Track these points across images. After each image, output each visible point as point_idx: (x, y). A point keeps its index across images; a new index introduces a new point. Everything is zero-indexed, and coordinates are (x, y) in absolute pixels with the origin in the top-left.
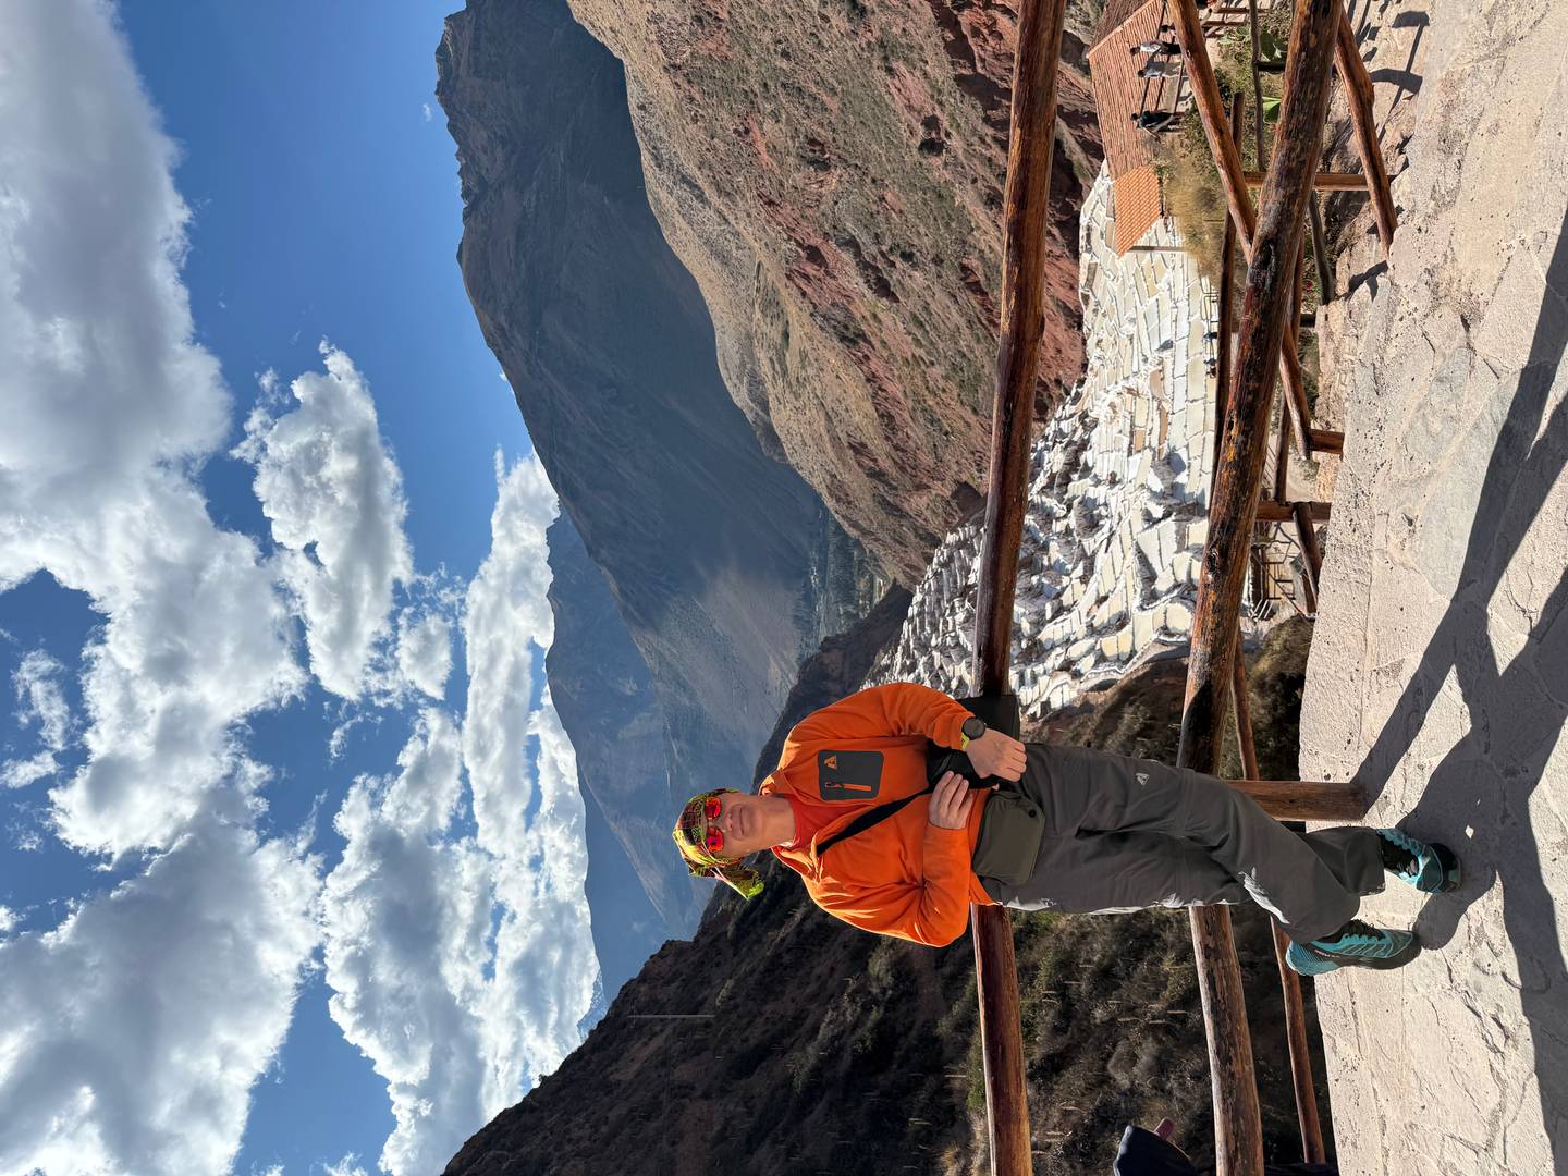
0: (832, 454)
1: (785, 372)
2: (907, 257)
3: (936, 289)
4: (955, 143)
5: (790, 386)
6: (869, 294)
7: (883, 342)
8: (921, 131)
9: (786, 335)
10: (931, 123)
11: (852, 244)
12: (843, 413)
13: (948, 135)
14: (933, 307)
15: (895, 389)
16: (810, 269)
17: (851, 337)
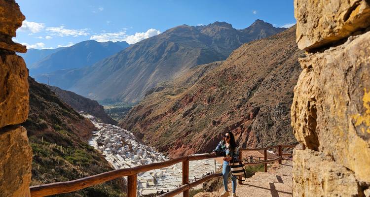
0: (148, 106)
2: (192, 120)
3: (186, 126)
4: (215, 128)
5: (163, 96)
6: (183, 112)
7: (174, 116)
8: (217, 120)
9: (173, 95)
10: (219, 123)
11: (194, 108)
12: (158, 108)
13: (217, 126)
14: (182, 126)
15: (164, 119)
16: (188, 99)
17: (175, 109)
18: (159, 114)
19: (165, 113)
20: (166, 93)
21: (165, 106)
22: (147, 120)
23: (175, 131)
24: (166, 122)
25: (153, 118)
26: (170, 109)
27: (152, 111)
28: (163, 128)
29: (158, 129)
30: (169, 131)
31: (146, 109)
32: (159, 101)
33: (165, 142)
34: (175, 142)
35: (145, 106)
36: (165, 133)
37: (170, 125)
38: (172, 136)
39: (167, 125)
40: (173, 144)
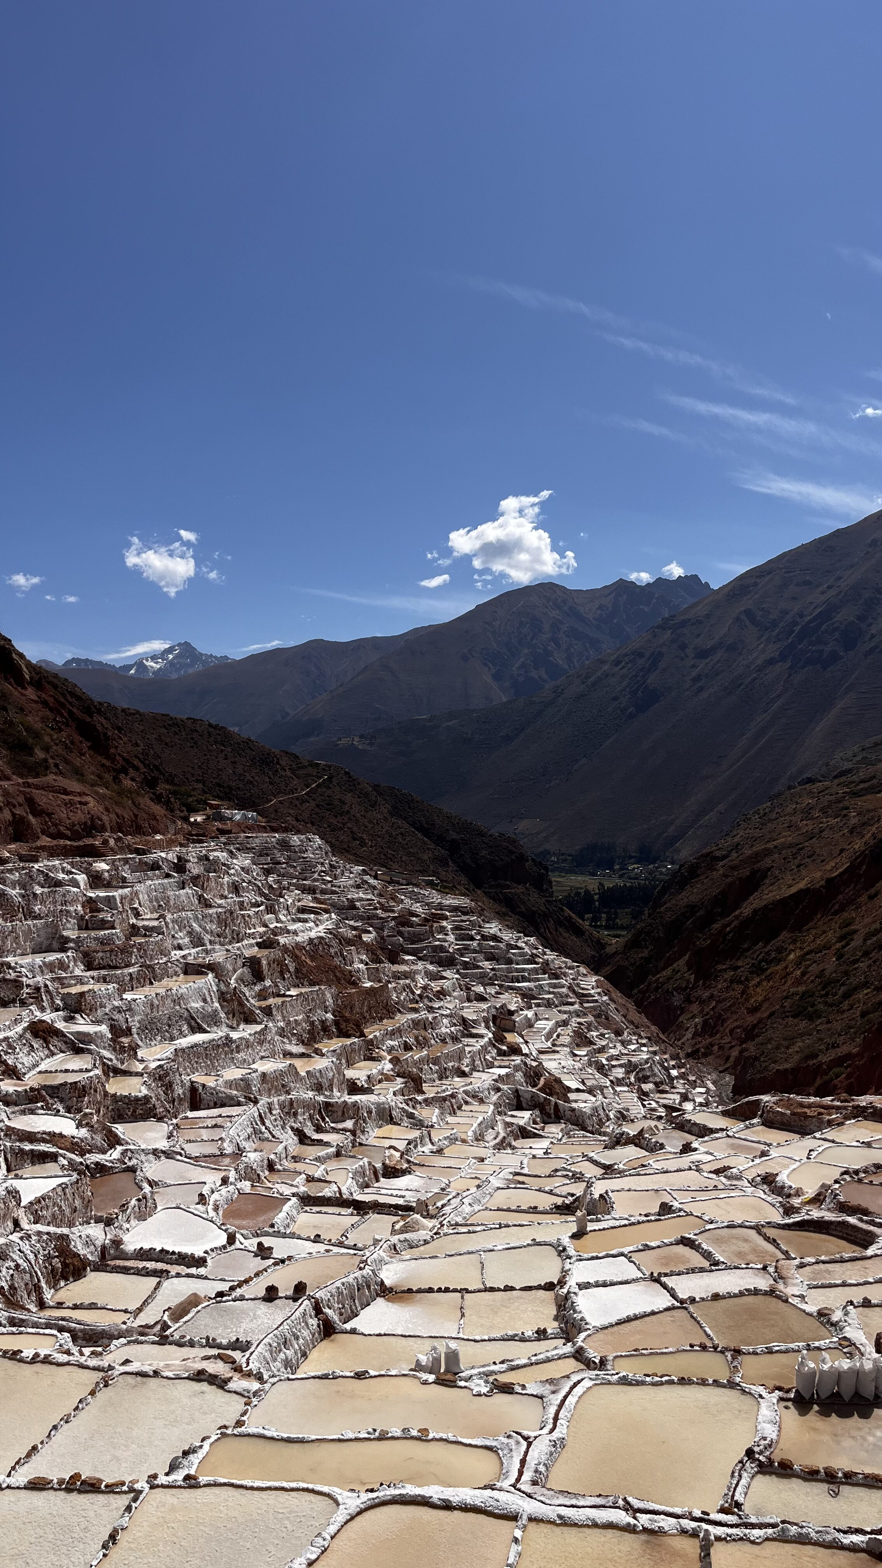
0: (748, 852)
1: (855, 794)
5: (839, 801)
7: (874, 896)
12: (797, 862)
18: (794, 890)
19: (829, 881)
20: (862, 786)
21: (842, 851)
22: (729, 925)
23: (866, 985)
24: (824, 932)
25: (755, 911)
26: (857, 858)
27: (765, 876)
28: (798, 963)
29: (769, 972)
30: (828, 984)
31: (733, 868)
32: (811, 827)
33: (790, 1051)
34: (855, 1051)
35: (734, 855)
36: (804, 993)
37: (844, 947)
38: (844, 1011)
39: (828, 946)
40: (839, 1061)
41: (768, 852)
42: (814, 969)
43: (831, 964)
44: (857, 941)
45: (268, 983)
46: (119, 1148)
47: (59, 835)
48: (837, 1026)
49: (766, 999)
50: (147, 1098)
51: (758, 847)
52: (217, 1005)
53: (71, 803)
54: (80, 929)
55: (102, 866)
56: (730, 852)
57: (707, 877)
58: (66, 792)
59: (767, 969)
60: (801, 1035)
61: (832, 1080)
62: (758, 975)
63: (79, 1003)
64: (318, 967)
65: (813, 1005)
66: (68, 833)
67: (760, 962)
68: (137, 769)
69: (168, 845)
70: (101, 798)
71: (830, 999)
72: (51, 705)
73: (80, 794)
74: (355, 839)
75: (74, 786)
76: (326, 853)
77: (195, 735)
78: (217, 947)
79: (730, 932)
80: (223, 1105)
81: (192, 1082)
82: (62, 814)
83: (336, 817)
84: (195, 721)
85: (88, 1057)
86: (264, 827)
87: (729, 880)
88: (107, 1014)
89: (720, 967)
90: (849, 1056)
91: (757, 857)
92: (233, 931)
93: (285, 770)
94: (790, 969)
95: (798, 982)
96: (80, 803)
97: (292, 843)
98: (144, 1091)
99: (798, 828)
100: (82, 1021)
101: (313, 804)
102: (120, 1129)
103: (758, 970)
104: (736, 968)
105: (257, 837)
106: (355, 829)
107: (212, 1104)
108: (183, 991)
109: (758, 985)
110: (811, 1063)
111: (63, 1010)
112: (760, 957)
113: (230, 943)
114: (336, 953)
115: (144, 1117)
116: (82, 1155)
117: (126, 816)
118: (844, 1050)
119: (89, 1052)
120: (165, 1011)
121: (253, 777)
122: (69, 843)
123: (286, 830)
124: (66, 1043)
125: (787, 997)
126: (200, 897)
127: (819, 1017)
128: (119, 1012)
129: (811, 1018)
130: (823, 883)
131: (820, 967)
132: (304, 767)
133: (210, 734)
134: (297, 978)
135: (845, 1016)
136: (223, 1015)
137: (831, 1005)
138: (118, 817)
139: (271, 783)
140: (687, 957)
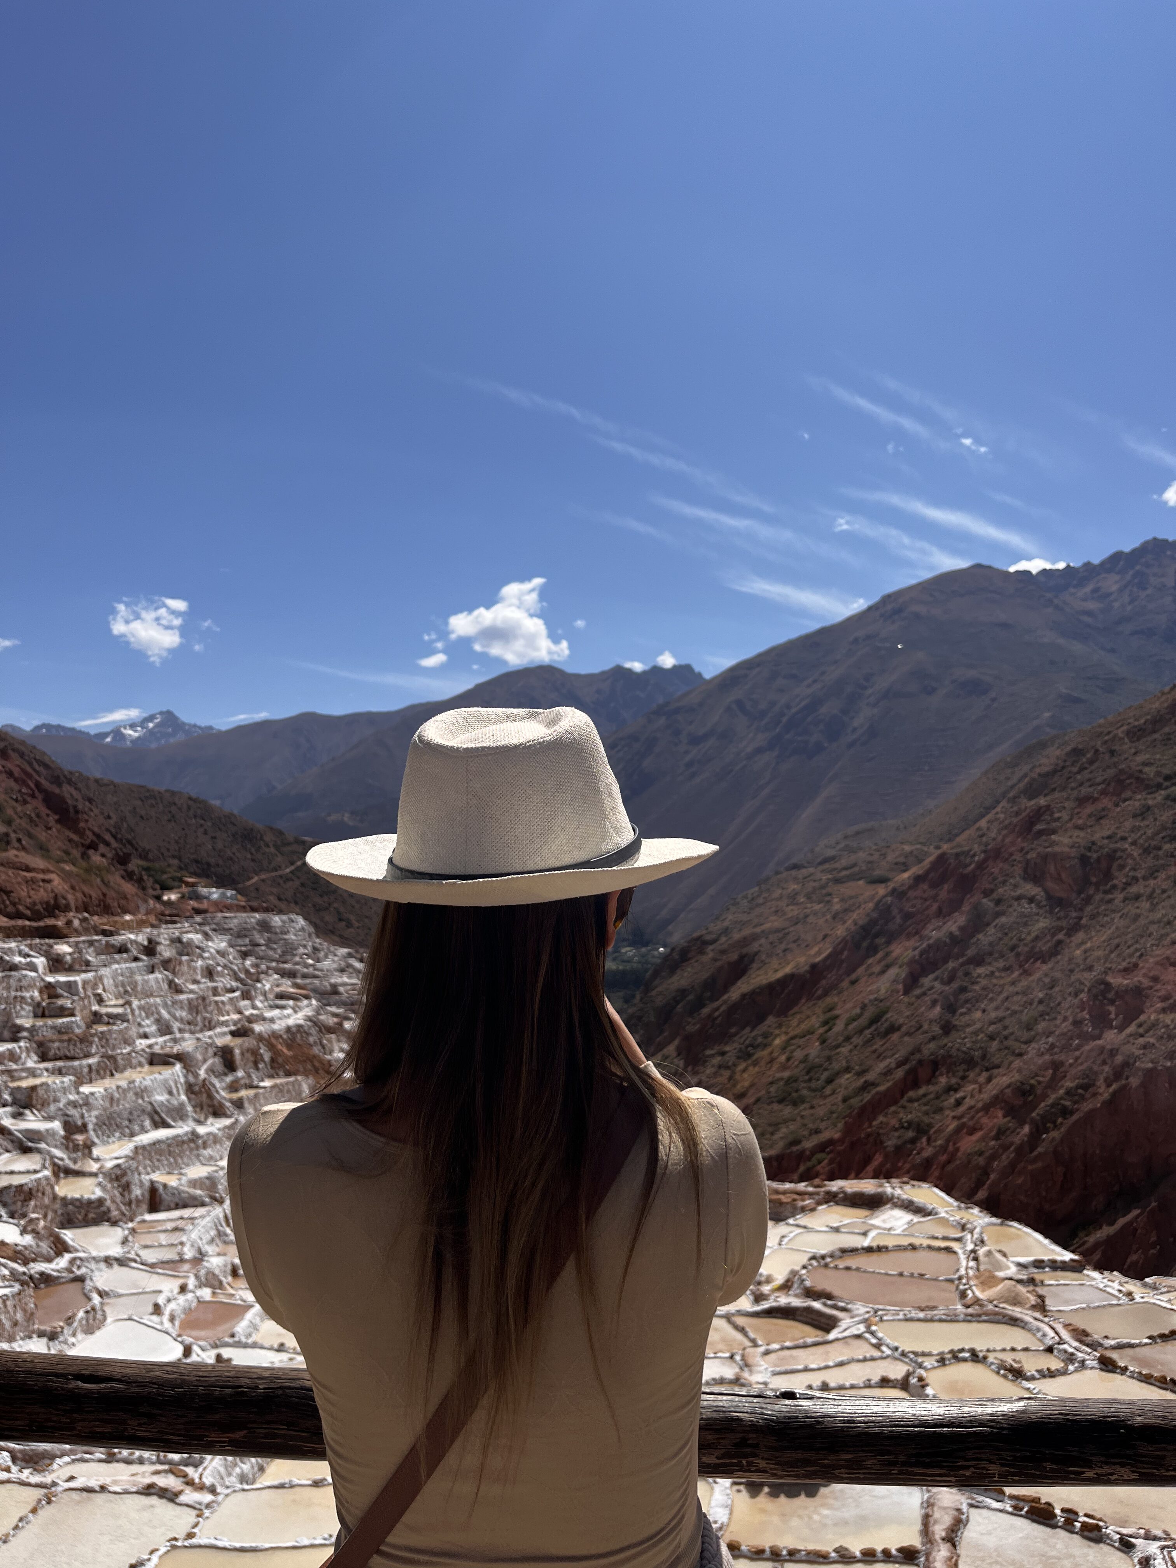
1: (837, 881)
3: (917, 1037)
6: (915, 955)
7: (857, 980)
17: (867, 941)
18: (780, 975)
19: (814, 966)
20: (844, 873)
21: (825, 936)
22: (717, 1009)
23: (848, 1070)
24: (808, 1017)
25: (744, 996)
26: (840, 943)
27: (752, 961)
28: (784, 1049)
29: (755, 1057)
30: (811, 1070)
31: (723, 952)
32: (796, 912)
33: (776, 1137)
34: (837, 1136)
35: (723, 939)
36: (789, 1078)
37: (827, 1031)
38: (825, 1097)
39: (810, 1032)
40: (822, 1147)
41: (755, 937)
42: (799, 1054)
43: (814, 1050)
44: (839, 1026)
45: (240, 1073)
46: (67, 1256)
47: (19, 915)
48: (821, 1112)
49: (752, 1085)
50: (100, 1201)
51: (747, 931)
52: (183, 1098)
53: (33, 880)
54: (36, 1016)
55: (63, 948)
56: (720, 935)
57: (697, 961)
58: (28, 869)
59: (753, 1054)
60: (785, 1121)
61: (814, 1166)
62: (745, 1060)
63: (30, 1097)
64: (295, 1057)
65: (797, 1091)
66: (28, 913)
67: (747, 1047)
68: (107, 844)
69: (140, 925)
70: (66, 876)
71: (813, 1084)
72: (16, 775)
73: (43, 871)
74: (340, 920)
75: (38, 862)
76: (310, 935)
77: (174, 809)
78: (187, 1035)
79: (718, 1017)
80: (185, 1206)
81: (152, 1182)
82: (22, 892)
83: (321, 896)
84: (173, 793)
85: (37, 1157)
86: (244, 907)
87: (718, 964)
88: (60, 1109)
89: (709, 1052)
90: (831, 1142)
91: (745, 941)
92: (205, 1019)
93: (268, 846)
94: (775, 1054)
95: (784, 1067)
96: (44, 881)
97: (273, 924)
98: (98, 1193)
99: (784, 914)
100: (32, 1118)
101: (297, 883)
102: (68, 1235)
103: (745, 1055)
104: (723, 1054)
105: (235, 917)
106: (342, 910)
107: (173, 1205)
108: (147, 1083)
109: (744, 1071)
110: (794, 1149)
111: (11, 1105)
112: (747, 1042)
113: (201, 1031)
114: (315, 1043)
115: (96, 1222)
116: (25, 1263)
117: (94, 895)
118: (826, 1135)
119: (39, 1151)
120: (126, 1104)
121: (234, 854)
122: (27, 923)
123: (267, 910)
124: (12, 1141)
125: (772, 1083)
126: (171, 983)
127: (803, 1102)
128: (75, 1107)
129: (795, 1104)
130: (807, 968)
131: (805, 1052)
132: (289, 844)
133: (189, 808)
134: (272, 1067)
135: (827, 1101)
136: (189, 1108)
137: (814, 1090)
138: (85, 895)
139: (253, 860)
140: (676, 1042)
